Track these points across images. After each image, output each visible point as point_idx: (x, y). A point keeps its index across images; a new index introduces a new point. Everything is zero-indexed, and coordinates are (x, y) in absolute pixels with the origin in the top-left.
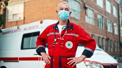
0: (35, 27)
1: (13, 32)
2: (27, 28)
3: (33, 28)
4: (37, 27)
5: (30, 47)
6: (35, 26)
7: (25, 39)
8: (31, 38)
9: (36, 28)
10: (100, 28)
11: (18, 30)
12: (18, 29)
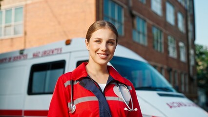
0: (55, 52)
1: (12, 60)
2: (39, 53)
3: (51, 53)
4: (59, 52)
5: (46, 91)
6: (56, 49)
7: (36, 75)
8: (49, 72)
9: (58, 54)
10: (157, 51)
11: (22, 58)
12: (21, 56)
